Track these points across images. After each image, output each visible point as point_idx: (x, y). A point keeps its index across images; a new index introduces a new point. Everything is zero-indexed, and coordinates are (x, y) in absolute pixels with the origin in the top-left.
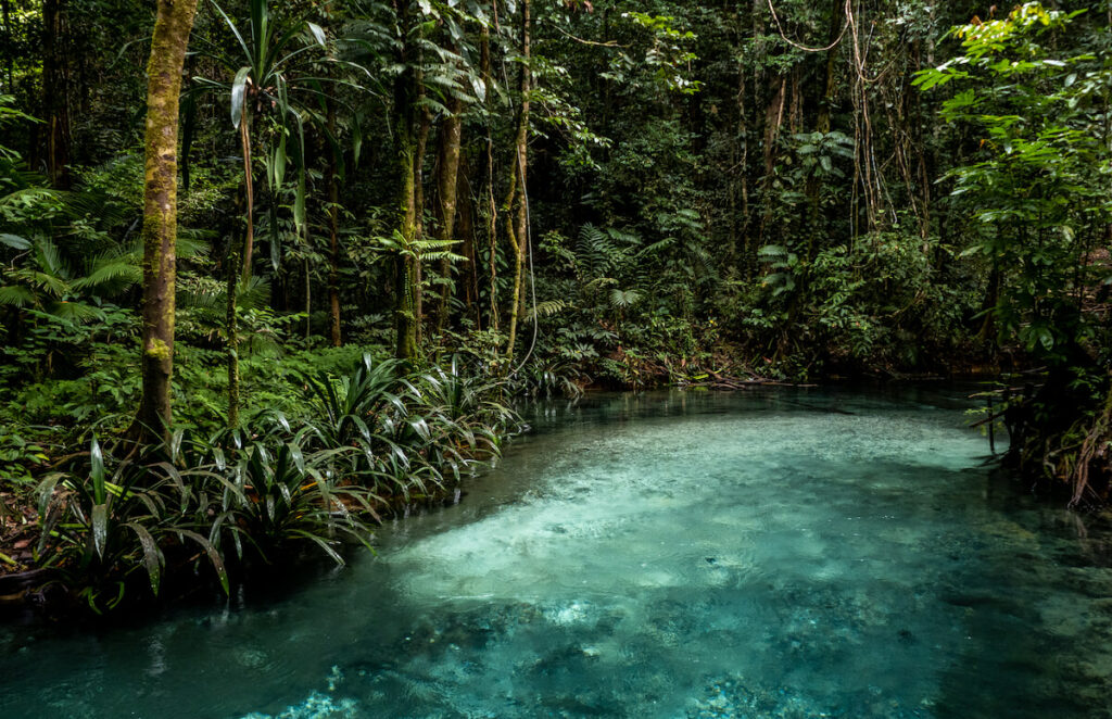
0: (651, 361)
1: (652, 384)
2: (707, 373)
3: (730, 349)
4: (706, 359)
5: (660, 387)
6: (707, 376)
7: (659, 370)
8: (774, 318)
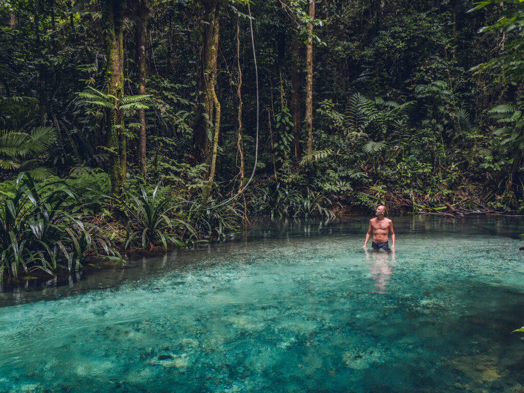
0: (400, 195)
1: (399, 212)
2: (446, 205)
3: (471, 187)
4: (448, 195)
5: (405, 215)
6: (445, 207)
7: (406, 202)
8: (503, 163)
